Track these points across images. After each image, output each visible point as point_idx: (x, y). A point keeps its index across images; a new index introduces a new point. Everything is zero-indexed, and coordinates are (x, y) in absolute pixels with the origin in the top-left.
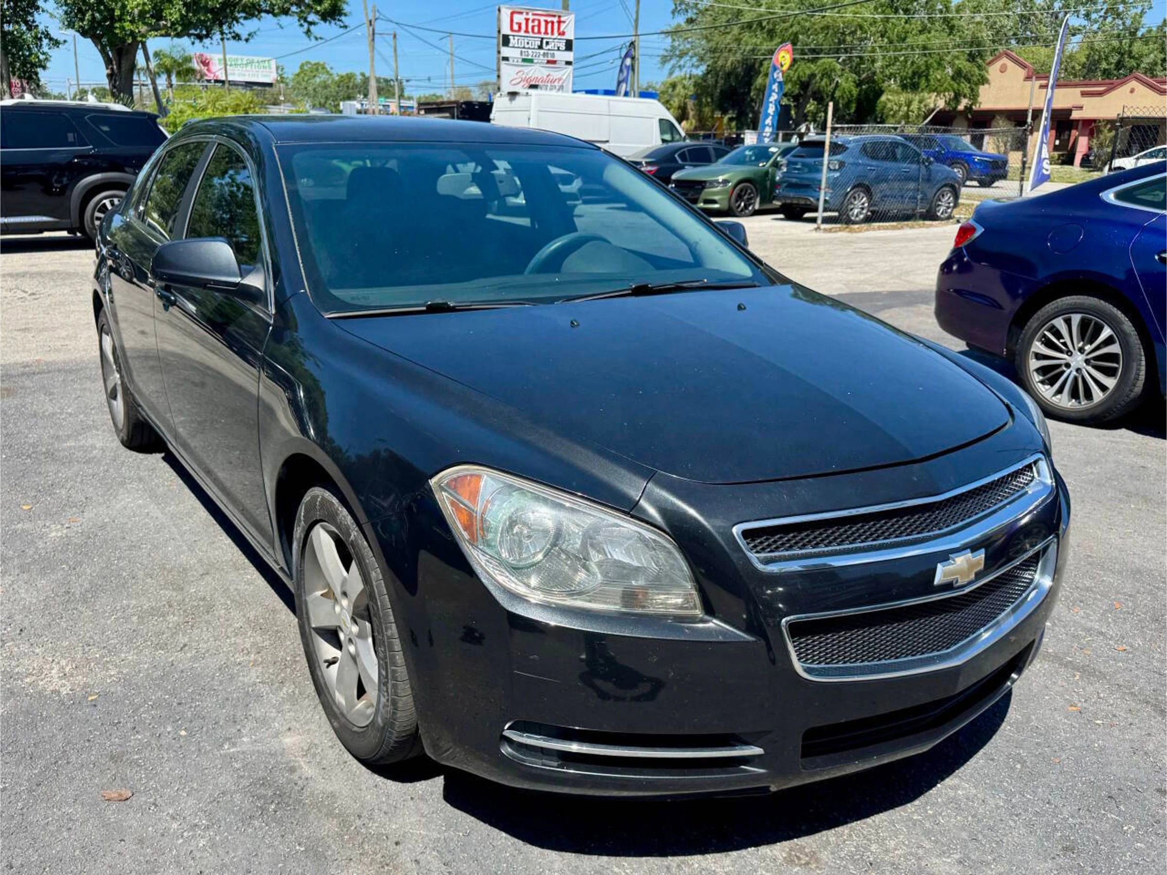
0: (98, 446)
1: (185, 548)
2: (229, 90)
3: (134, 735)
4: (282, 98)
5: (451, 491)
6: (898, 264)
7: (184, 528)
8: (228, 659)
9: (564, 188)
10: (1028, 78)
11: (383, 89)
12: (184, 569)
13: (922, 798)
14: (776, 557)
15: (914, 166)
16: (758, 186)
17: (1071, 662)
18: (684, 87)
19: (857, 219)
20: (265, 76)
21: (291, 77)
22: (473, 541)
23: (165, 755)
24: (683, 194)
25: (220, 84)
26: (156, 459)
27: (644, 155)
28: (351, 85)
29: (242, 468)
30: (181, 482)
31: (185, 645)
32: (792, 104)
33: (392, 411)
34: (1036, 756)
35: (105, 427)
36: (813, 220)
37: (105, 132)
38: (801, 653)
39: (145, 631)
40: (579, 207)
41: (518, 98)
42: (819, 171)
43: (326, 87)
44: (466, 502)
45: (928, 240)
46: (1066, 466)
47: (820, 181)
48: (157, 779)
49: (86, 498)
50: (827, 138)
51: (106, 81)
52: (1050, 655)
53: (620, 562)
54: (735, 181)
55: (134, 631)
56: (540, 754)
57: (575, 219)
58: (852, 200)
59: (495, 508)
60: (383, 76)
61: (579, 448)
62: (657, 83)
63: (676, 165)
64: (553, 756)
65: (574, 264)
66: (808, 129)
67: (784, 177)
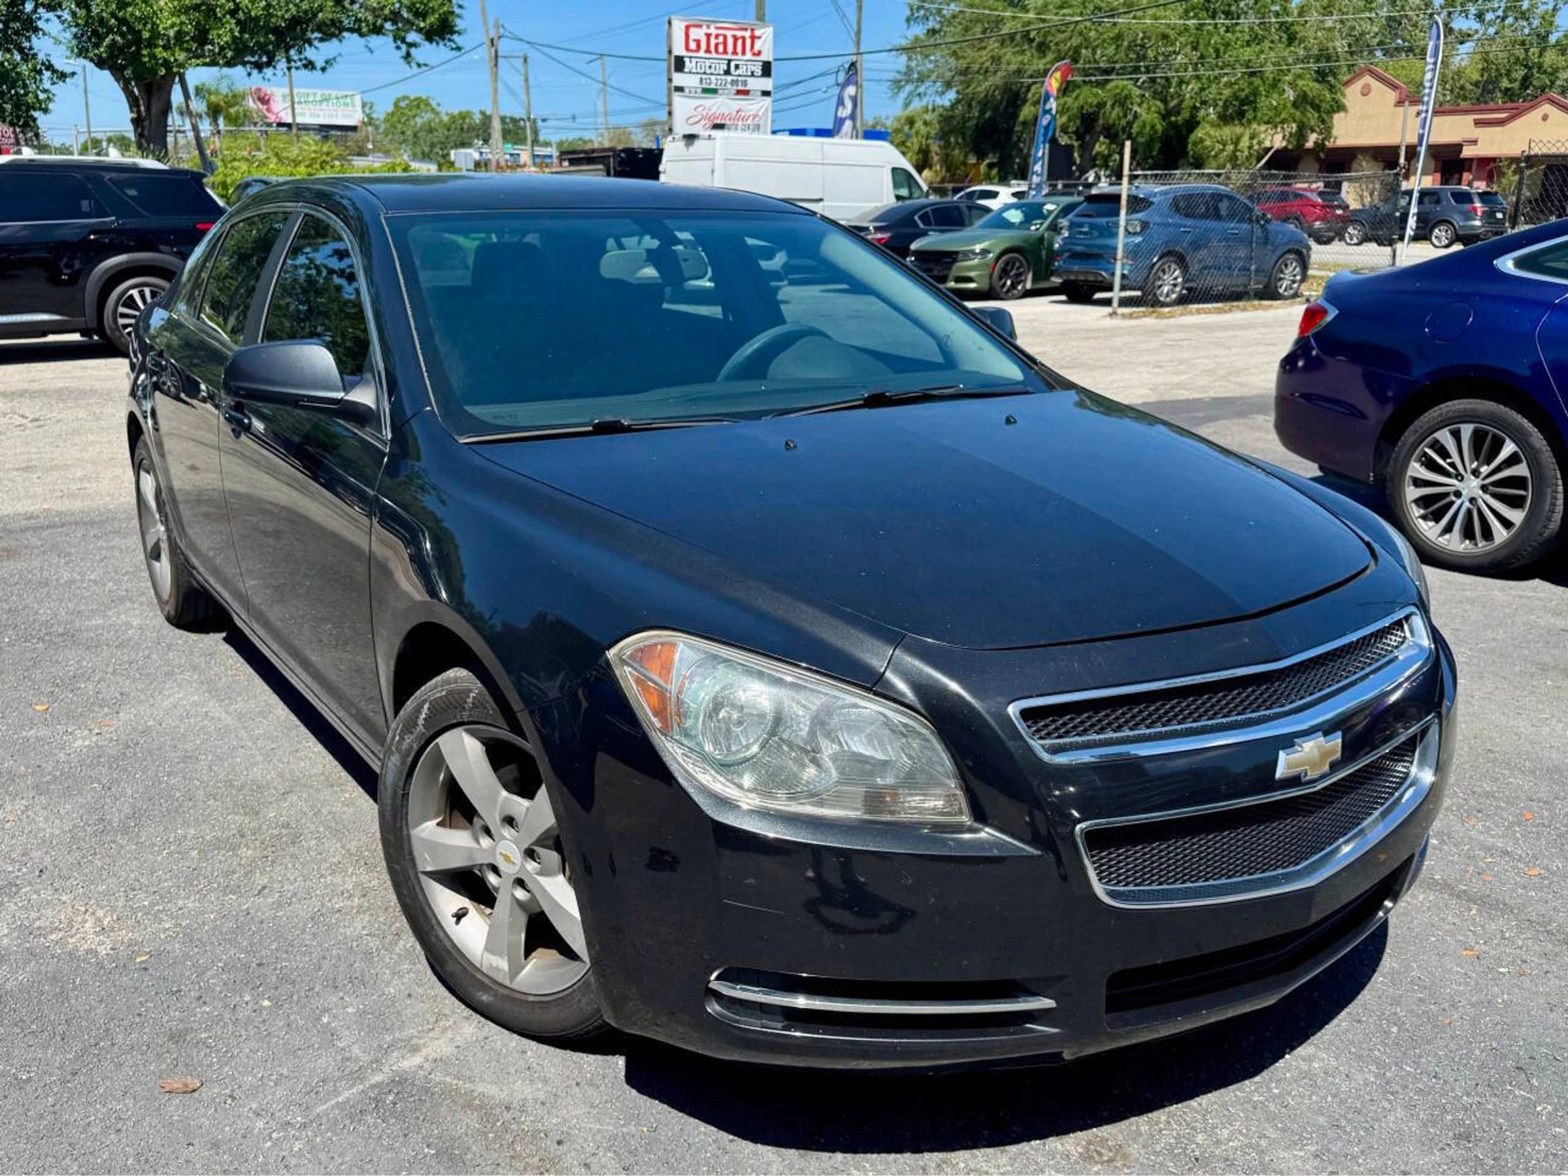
0: (135, 623)
1: (259, 758)
2: (298, 137)
3: (200, 1007)
4: (370, 146)
5: (635, 665)
6: (1225, 360)
7: (257, 732)
8: (323, 905)
9: (765, 264)
10: (1400, 103)
11: (509, 131)
12: (259, 787)
13: (1265, 1074)
14: (1065, 744)
15: (1245, 226)
16: (1029, 257)
17: (1465, 891)
18: (926, 123)
19: (1168, 299)
20: (347, 116)
21: (382, 116)
22: (666, 731)
23: (243, 1032)
24: (926, 271)
25: (285, 129)
26: (215, 641)
27: (871, 218)
28: (465, 127)
29: (336, 647)
30: (250, 670)
31: (264, 888)
32: (1076, 144)
33: (555, 562)
34: (1418, 1016)
35: (143, 599)
36: (1107, 302)
37: (132, 198)
38: (1102, 872)
39: (209, 869)
40: (784, 289)
41: (697, 143)
42: (1115, 235)
43: (431, 131)
44: (657, 679)
45: (1266, 326)
46: (1457, 630)
47: (1115, 249)
48: (233, 1064)
49: (122, 694)
50: (1124, 189)
51: (131, 128)
52: (1437, 883)
53: (861, 755)
54: (998, 251)
55: (194, 869)
56: (758, 1012)
57: (783, 307)
58: (1161, 274)
59: (694, 686)
60: (509, 115)
61: (803, 607)
62: (887, 118)
63: (917, 230)
64: (776, 1014)
65: (785, 367)
66: (1098, 177)
67: (1065, 244)
